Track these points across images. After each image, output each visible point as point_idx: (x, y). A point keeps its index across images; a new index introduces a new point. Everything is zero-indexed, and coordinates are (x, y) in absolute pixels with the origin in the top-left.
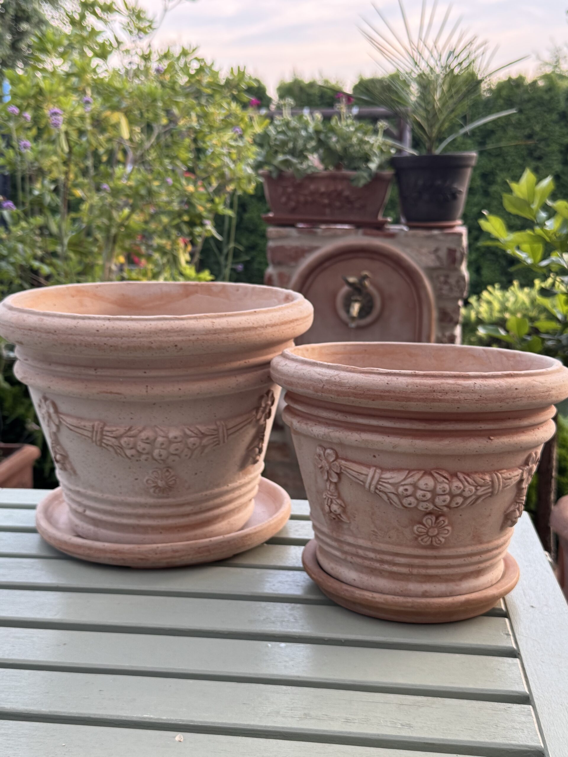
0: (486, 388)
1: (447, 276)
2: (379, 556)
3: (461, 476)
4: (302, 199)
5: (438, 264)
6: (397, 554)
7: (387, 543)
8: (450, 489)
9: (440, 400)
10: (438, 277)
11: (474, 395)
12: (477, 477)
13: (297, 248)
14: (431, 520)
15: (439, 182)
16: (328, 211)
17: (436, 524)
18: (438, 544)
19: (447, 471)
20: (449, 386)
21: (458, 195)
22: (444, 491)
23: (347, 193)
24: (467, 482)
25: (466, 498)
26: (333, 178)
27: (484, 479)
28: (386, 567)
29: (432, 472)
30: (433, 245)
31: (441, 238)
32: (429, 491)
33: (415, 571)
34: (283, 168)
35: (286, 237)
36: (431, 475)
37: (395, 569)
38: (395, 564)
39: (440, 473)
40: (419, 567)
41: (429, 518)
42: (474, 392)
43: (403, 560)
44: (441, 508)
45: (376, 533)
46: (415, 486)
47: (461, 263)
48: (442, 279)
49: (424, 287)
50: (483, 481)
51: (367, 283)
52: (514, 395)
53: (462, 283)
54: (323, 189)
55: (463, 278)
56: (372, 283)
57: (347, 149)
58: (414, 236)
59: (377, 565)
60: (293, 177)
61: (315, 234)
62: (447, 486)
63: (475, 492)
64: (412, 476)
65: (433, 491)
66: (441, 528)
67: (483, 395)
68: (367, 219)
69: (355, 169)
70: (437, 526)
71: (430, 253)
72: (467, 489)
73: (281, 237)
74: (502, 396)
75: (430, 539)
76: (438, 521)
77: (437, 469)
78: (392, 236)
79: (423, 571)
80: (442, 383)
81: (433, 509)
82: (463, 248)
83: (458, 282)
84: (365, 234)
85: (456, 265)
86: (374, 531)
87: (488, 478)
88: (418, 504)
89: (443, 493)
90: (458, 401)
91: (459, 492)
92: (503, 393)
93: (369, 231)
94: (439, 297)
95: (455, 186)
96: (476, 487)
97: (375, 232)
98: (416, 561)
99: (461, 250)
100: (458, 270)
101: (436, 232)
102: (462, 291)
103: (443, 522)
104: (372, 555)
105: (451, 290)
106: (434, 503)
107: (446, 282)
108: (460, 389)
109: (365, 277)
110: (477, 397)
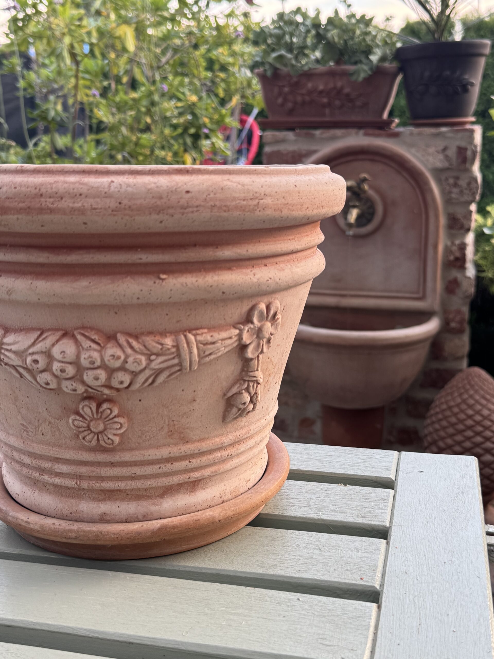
0: (130, 189)
1: (457, 178)
2: (35, 462)
3: (122, 339)
4: (299, 99)
5: (446, 165)
6: (57, 460)
7: (41, 442)
8: (102, 360)
9: (51, 211)
10: (447, 179)
11: (108, 201)
12: (150, 341)
13: (294, 152)
14: (90, 408)
15: (448, 73)
16: (327, 111)
17: (99, 415)
18: (110, 445)
19: (98, 331)
20: (66, 185)
21: (469, 87)
22: (93, 363)
23: (347, 90)
24: (132, 347)
25: (135, 374)
26: (331, 74)
27: (162, 344)
28: (46, 478)
29: (76, 333)
30: (441, 144)
31: (450, 135)
32: (70, 363)
33: (85, 485)
34: (278, 65)
35: (283, 141)
36: (73, 337)
37: (57, 481)
38: (58, 474)
39: (87, 334)
40: (90, 478)
41: (86, 405)
42: (108, 195)
43: (65, 468)
44: (99, 389)
45: (27, 428)
46: (48, 354)
47: (472, 163)
48: (451, 181)
49: (431, 190)
50: (160, 347)
51: (366, 187)
52: (183, 202)
53: (473, 185)
54: (321, 87)
55: (475, 180)
56: (371, 187)
57: (347, 41)
58: (420, 134)
59: (36, 474)
60: (289, 75)
61: (313, 136)
62: (96, 355)
63: (148, 365)
64: (44, 339)
65: (76, 363)
66: (109, 420)
67: (125, 202)
68: (370, 118)
69: (356, 63)
70: (101, 417)
71: (438, 152)
72: (130, 360)
73: (277, 142)
74: (159, 203)
75: (96, 437)
76: (101, 410)
77: (83, 328)
78: (396, 135)
79: (97, 485)
80: (56, 182)
81: (86, 391)
82: (476, 146)
83: (469, 184)
84: (366, 134)
85: (468, 165)
86: (23, 425)
87: (169, 342)
88: (59, 384)
89: (92, 366)
90: (82, 211)
91: (118, 364)
92: (161, 198)
93: (370, 131)
94: (448, 201)
95: (466, 77)
96: (148, 356)
97: (377, 132)
98: (84, 470)
99: (474, 148)
100: (469, 170)
101: (444, 129)
102: (474, 194)
103: (109, 411)
104: (27, 460)
105: (461, 192)
106: (83, 383)
107: (456, 185)
108: (84, 190)
109: (364, 180)
110: (113, 204)
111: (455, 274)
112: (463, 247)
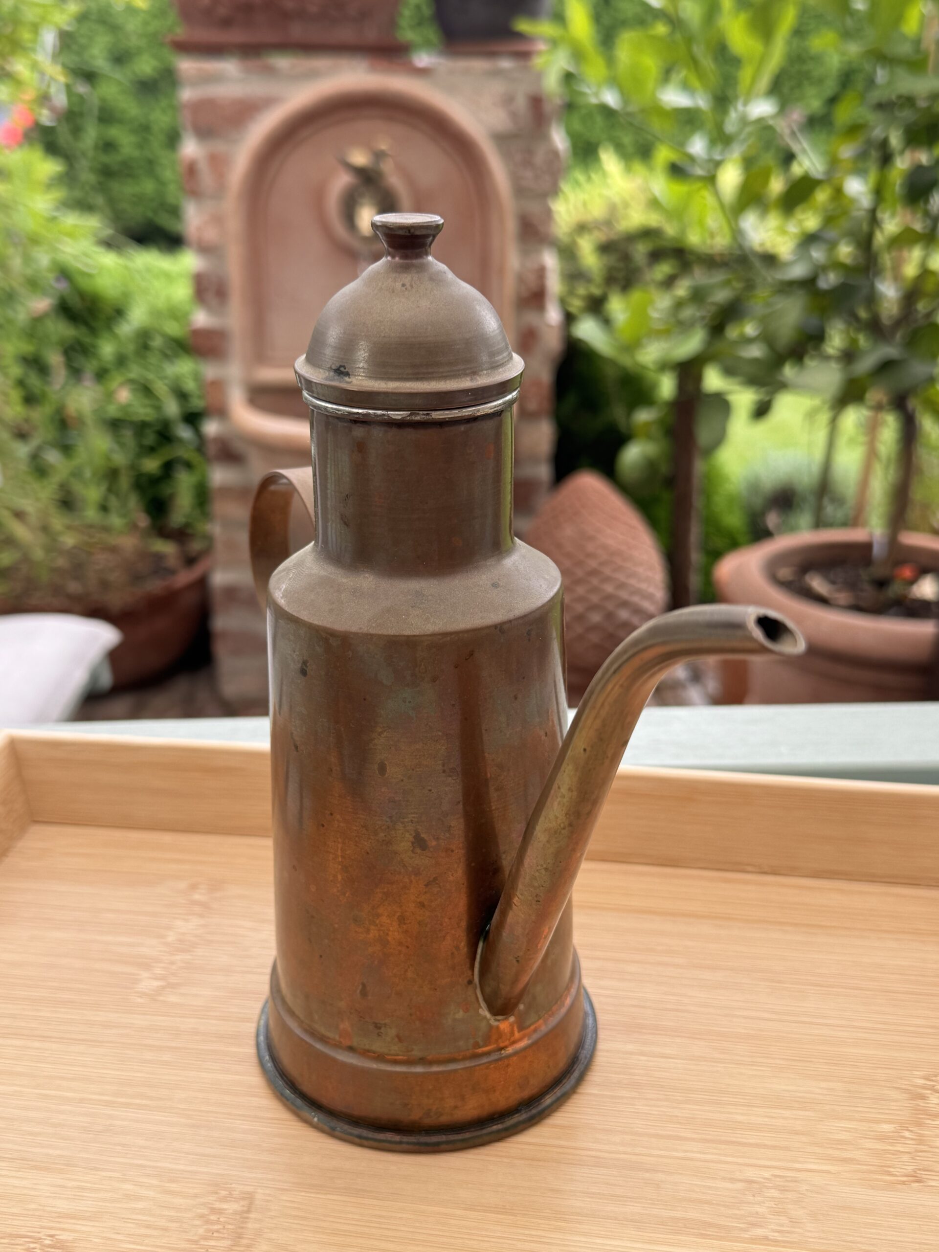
1: (529, 152)
5: (512, 126)
13: (238, 100)
31: (517, 74)
35: (214, 79)
47: (552, 126)
51: (387, 167)
56: (396, 167)
58: (465, 72)
61: (273, 69)
71: (496, 104)
73: (205, 80)
84: (373, 67)
85: (542, 130)
93: (380, 62)
94: (520, 191)
100: (546, 139)
101: (505, 63)
105: (537, 177)
107: (527, 164)
109: (384, 155)
111: (531, 318)
112: (541, 272)
